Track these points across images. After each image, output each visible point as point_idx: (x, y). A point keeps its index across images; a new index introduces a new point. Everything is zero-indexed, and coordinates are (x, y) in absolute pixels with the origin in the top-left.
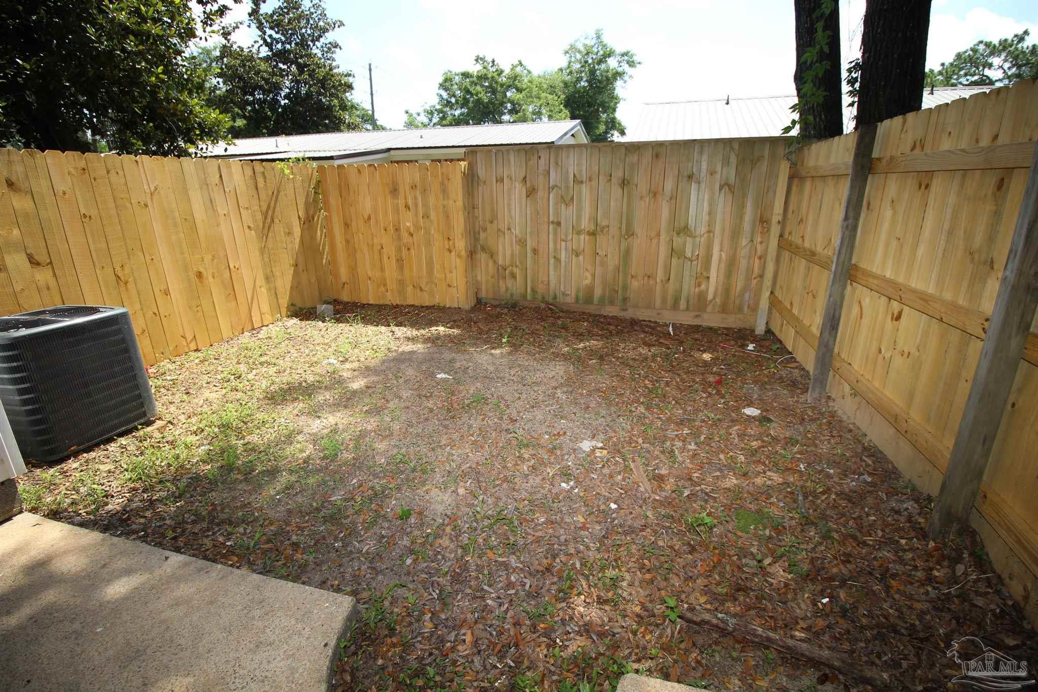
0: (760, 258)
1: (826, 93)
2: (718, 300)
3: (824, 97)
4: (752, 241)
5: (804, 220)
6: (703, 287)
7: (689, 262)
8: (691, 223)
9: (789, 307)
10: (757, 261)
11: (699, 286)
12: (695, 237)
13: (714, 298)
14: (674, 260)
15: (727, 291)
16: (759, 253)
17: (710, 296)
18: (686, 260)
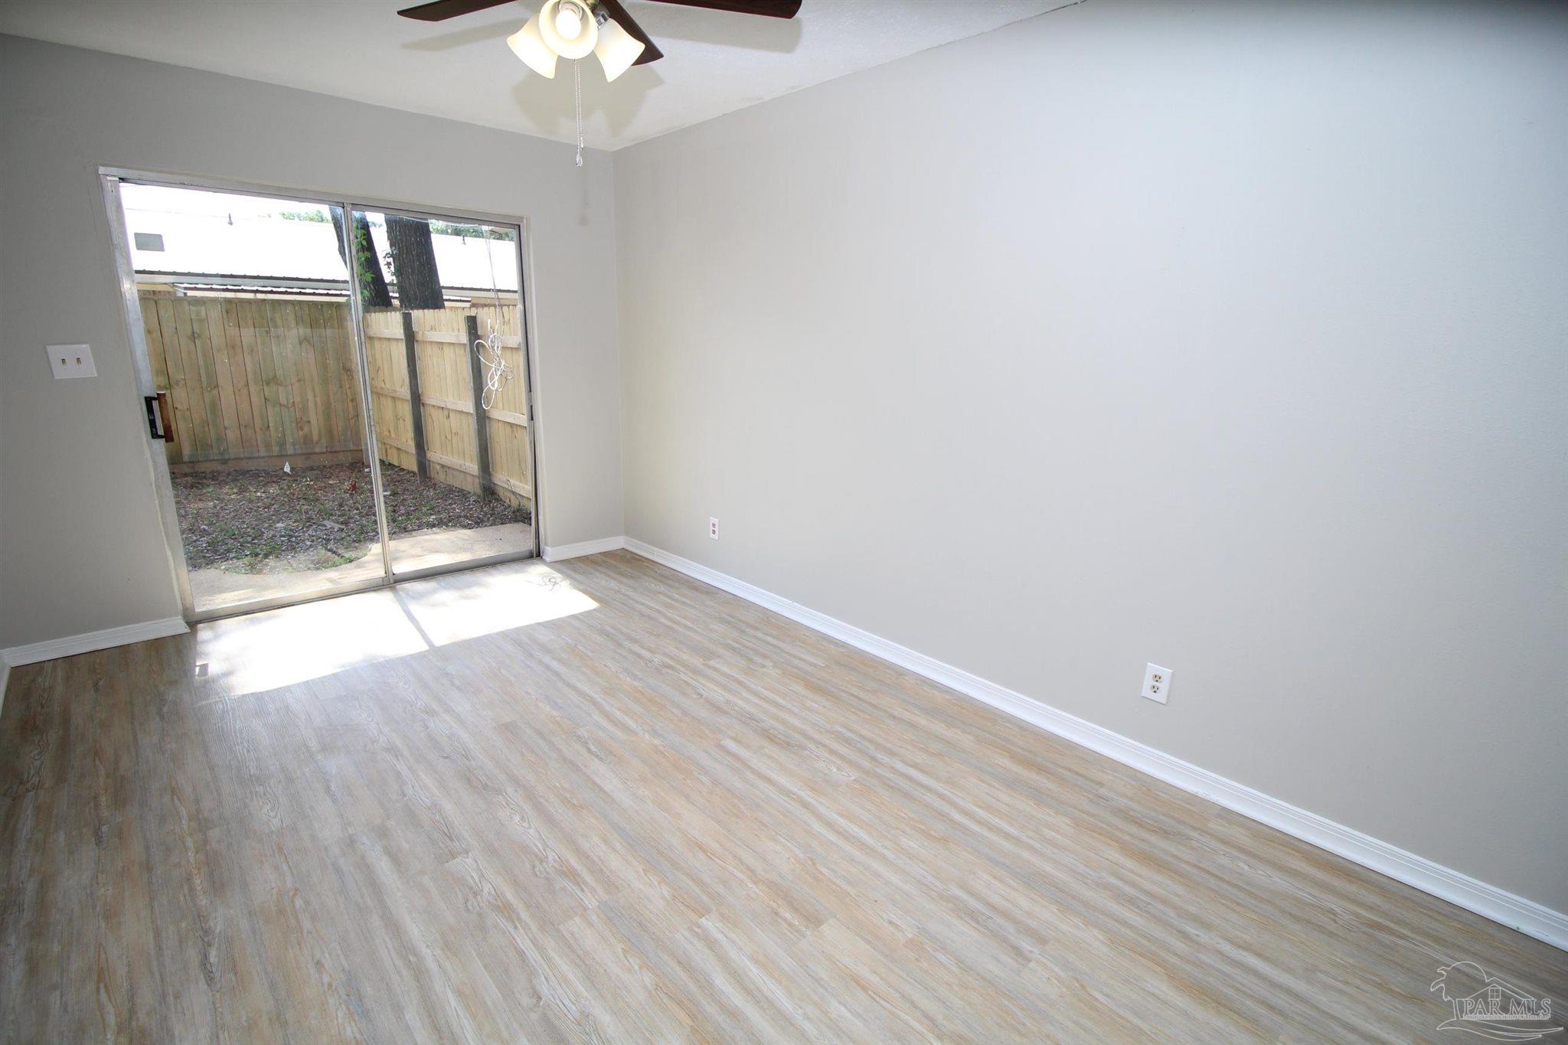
0: (352, 400)
1: (373, 276)
2: (324, 441)
3: (372, 278)
4: (341, 387)
5: (381, 367)
6: (306, 430)
7: (286, 410)
8: (279, 373)
9: (388, 434)
10: (350, 404)
11: (302, 430)
12: (286, 386)
13: (320, 439)
14: (270, 409)
15: (330, 431)
16: (350, 398)
17: (315, 438)
18: (283, 408)
